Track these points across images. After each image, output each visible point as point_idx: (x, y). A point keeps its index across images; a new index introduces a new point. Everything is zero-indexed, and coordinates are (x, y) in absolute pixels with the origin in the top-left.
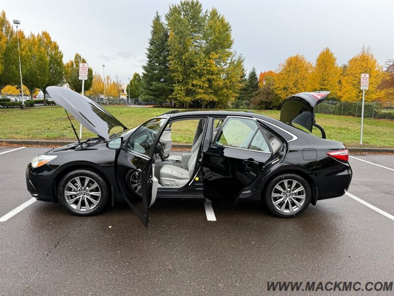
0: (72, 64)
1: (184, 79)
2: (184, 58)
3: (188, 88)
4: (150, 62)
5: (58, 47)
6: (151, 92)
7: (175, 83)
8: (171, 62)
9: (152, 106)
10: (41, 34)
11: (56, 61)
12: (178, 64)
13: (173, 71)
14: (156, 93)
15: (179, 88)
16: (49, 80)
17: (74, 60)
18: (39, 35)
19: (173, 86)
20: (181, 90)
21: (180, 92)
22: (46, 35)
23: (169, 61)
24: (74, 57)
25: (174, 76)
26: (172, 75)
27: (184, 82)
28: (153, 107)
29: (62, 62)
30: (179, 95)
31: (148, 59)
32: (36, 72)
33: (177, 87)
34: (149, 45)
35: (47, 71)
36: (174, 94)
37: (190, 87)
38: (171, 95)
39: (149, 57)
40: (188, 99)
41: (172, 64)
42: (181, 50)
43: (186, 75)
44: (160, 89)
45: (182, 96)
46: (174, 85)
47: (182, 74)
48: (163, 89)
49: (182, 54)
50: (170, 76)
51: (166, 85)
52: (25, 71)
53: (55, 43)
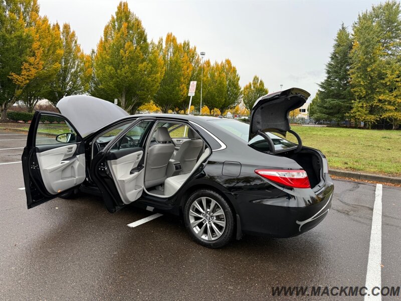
0: (250, 86)
1: (367, 94)
2: (369, 69)
3: (372, 105)
4: (329, 77)
5: (236, 71)
6: (325, 110)
7: (355, 100)
8: (351, 76)
9: (325, 126)
10: (224, 62)
11: (233, 84)
12: (360, 77)
13: (353, 86)
14: (331, 111)
15: (360, 105)
16: (225, 101)
17: (252, 83)
18: (222, 63)
19: (352, 103)
20: (362, 107)
21: (360, 109)
22: (228, 62)
23: (349, 75)
24: (253, 79)
25: (355, 92)
26: (352, 90)
27: (367, 98)
28: (327, 127)
29: (238, 84)
30: (358, 113)
31: (327, 75)
32: (215, 95)
33: (356, 104)
34: (330, 59)
35: (224, 93)
36: (352, 112)
37: (375, 103)
38: (348, 113)
39: (328, 72)
40: (372, 118)
41: (353, 78)
42: (366, 61)
43: (372, 89)
44: (335, 107)
45: (363, 114)
46: (353, 101)
47: (365, 89)
48: (340, 106)
49: (368, 65)
50: (349, 92)
51: (344, 102)
52: (205, 93)
53: (234, 68)
